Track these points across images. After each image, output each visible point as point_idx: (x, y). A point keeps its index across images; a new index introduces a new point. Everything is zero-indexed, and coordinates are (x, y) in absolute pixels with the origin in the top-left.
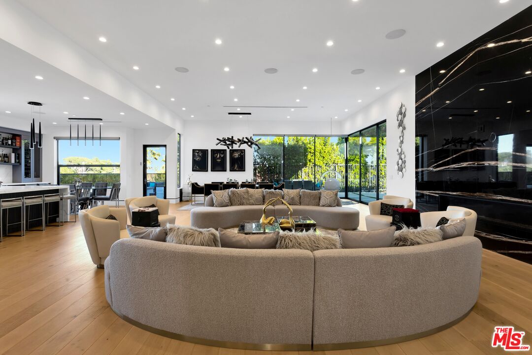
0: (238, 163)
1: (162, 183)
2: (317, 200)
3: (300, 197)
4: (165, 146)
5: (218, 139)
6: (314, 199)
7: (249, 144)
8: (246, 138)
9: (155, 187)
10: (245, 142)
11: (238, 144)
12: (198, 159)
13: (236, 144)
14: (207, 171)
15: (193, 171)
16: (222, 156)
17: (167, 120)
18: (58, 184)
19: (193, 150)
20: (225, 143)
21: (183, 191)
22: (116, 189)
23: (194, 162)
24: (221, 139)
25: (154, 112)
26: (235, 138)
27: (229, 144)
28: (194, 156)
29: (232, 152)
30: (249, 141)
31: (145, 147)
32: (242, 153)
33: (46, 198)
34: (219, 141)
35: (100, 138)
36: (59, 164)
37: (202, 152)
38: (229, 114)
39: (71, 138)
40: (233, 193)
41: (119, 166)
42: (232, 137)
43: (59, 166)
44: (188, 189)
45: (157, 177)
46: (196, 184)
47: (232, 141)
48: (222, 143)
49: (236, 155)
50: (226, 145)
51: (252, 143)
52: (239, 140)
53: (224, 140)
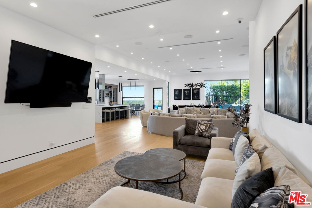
0: (197, 95)
1: (160, 105)
2: (225, 113)
3: (217, 112)
4: (162, 88)
5: (185, 84)
6: (224, 112)
7: (201, 86)
8: (199, 83)
9: (158, 107)
10: (198, 85)
11: (195, 86)
12: (177, 93)
13: (194, 86)
14: (181, 99)
15: (175, 99)
16: (188, 92)
17: (163, 77)
18: (123, 104)
19: (175, 89)
20: (189, 86)
21: (170, 109)
22: (143, 107)
23: (175, 95)
24: (187, 84)
25: (157, 75)
26: (194, 84)
27: (191, 87)
28: (175, 92)
29: (193, 90)
30: (201, 85)
31: (154, 89)
32: (199, 90)
33: (116, 110)
34: (186, 85)
35: (138, 86)
36: (123, 97)
37: (179, 90)
38: (191, 72)
39: (128, 86)
40: (187, 109)
41: (144, 97)
42: (192, 83)
43: (123, 98)
44: (172, 108)
45: (159, 102)
46: (176, 105)
47: (192, 85)
48: (187, 86)
49: (196, 91)
50: (189, 87)
51: (202, 86)
52: (196, 84)
53: (188, 85)
